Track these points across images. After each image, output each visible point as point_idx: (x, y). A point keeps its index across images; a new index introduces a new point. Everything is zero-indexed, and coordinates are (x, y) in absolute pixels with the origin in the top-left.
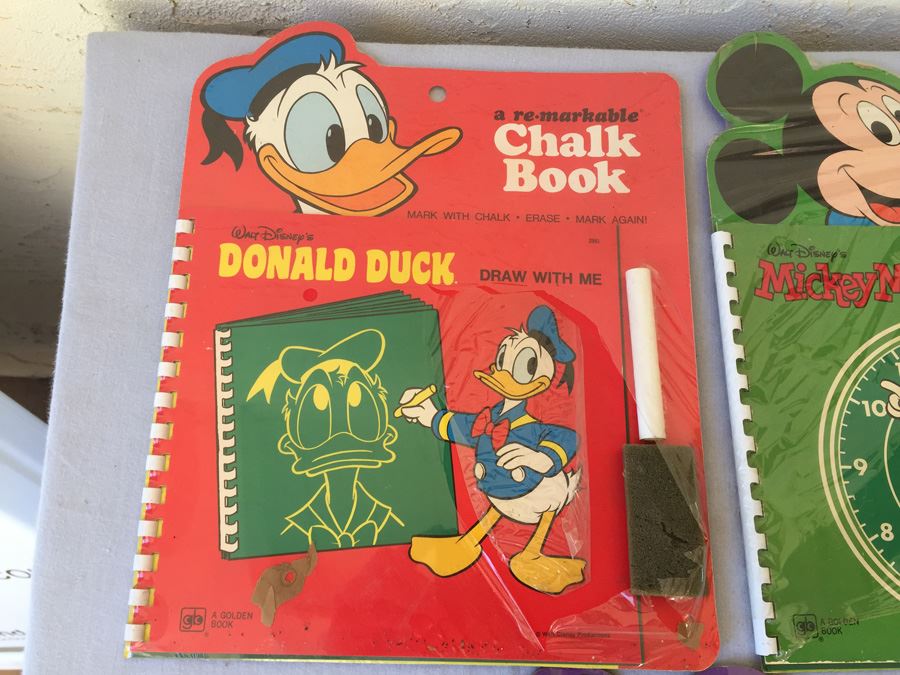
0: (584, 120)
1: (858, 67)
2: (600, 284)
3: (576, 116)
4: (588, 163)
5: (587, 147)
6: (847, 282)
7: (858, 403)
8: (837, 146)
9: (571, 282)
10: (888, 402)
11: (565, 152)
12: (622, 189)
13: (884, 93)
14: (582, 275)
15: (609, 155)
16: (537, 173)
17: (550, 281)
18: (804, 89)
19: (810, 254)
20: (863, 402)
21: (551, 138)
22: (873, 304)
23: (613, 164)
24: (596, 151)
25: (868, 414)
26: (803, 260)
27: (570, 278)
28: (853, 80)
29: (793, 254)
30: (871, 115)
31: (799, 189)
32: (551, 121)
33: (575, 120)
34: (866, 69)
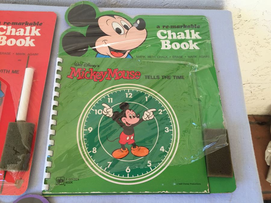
0: (25, 25)
1: (115, 12)
2: (18, 73)
3: (23, 23)
4: (24, 37)
5: (25, 33)
6: (98, 74)
7: (94, 110)
8: (104, 34)
9: (9, 73)
10: (103, 110)
11: (17, 34)
12: (33, 45)
13: (121, 19)
14: (13, 71)
15: (31, 35)
16: (7, 40)
17: (2, 72)
18: (96, 18)
19: (88, 65)
20: (95, 110)
21: (14, 30)
22: (105, 80)
23: (32, 37)
24: (27, 34)
25: (96, 114)
26: (85, 67)
27: (9, 71)
28: (112, 16)
29: (82, 66)
30: (116, 26)
31: (89, 46)
32: (15, 25)
33: (23, 24)
34: (117, 12)
